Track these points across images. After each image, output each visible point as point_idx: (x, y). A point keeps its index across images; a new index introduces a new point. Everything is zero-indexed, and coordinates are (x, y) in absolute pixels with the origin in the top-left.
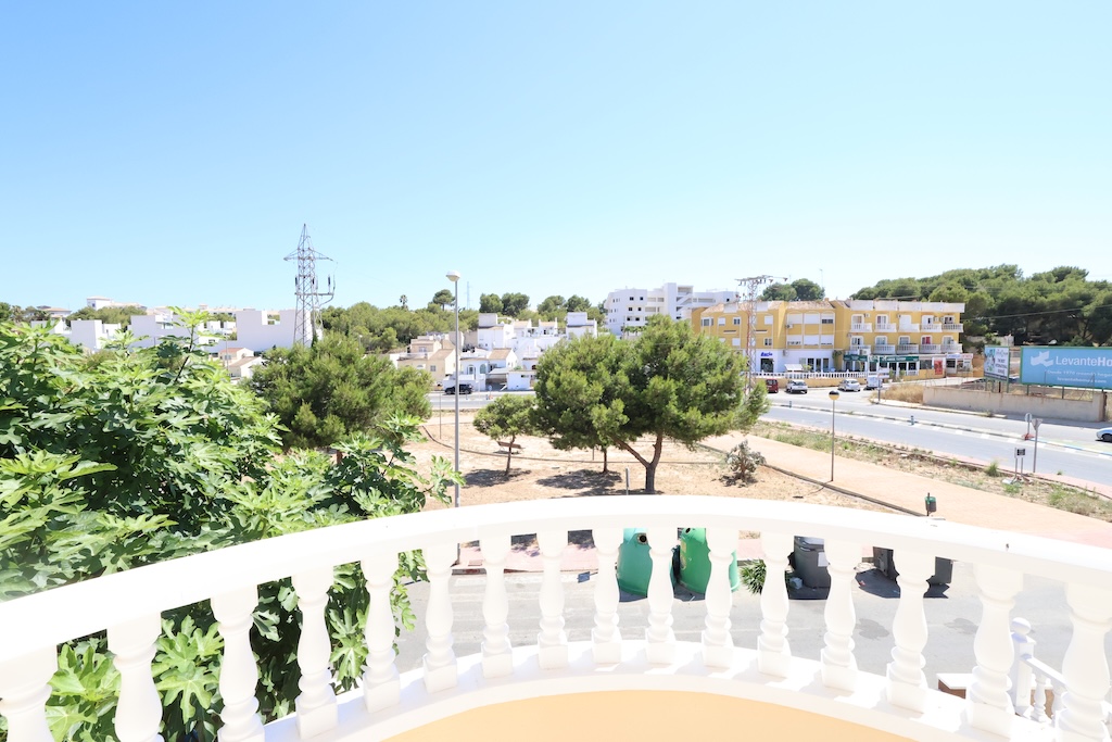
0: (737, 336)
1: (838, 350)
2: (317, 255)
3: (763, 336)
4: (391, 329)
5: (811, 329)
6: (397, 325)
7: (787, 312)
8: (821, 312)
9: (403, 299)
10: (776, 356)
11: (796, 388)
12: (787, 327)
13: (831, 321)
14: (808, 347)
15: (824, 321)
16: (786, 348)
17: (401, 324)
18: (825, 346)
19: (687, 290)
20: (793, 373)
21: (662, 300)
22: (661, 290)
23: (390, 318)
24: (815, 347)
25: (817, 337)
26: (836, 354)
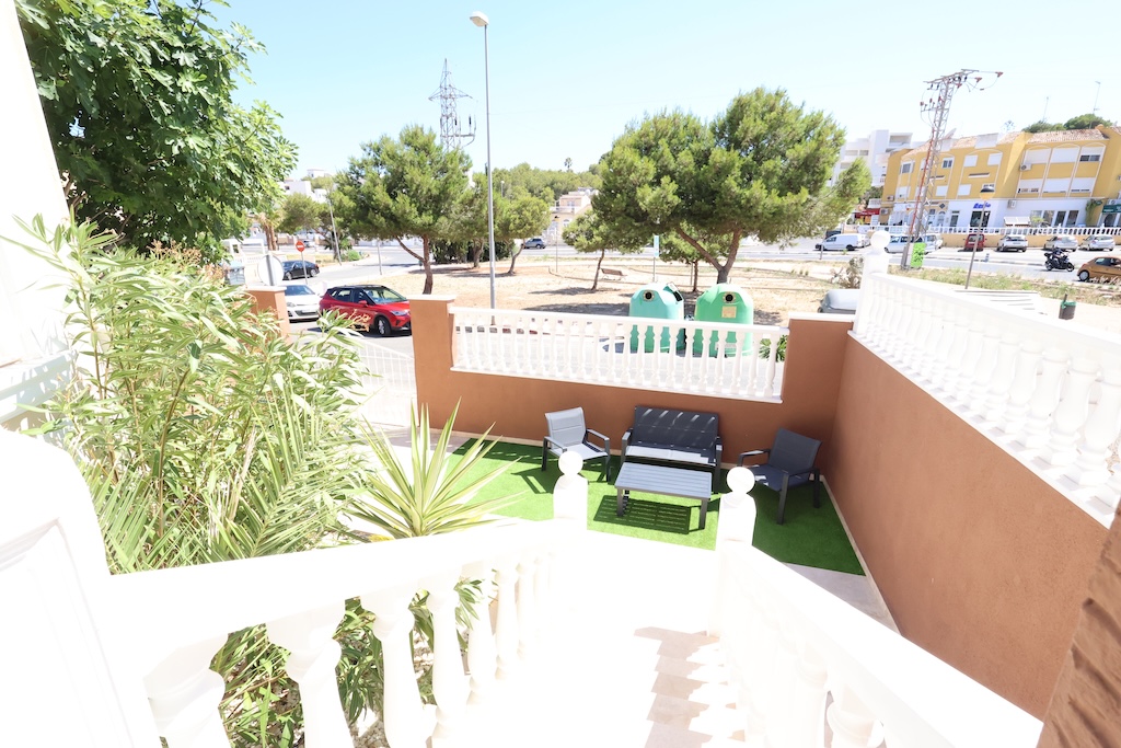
0: (945, 183)
1: (1095, 198)
2: (457, 93)
3: (982, 181)
4: (548, 189)
5: (1059, 170)
6: (555, 186)
7: (1026, 148)
8: (1081, 145)
9: (568, 162)
10: (995, 206)
11: (1011, 244)
12: (1021, 168)
13: (1097, 158)
14: (1047, 195)
15: (1084, 158)
16: (1014, 196)
17: (559, 184)
18: (1076, 193)
19: (904, 139)
20: (1013, 228)
21: (867, 152)
22: (866, 141)
23: (549, 179)
24: (1061, 194)
25: (1067, 181)
26: (1092, 205)
